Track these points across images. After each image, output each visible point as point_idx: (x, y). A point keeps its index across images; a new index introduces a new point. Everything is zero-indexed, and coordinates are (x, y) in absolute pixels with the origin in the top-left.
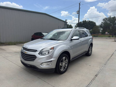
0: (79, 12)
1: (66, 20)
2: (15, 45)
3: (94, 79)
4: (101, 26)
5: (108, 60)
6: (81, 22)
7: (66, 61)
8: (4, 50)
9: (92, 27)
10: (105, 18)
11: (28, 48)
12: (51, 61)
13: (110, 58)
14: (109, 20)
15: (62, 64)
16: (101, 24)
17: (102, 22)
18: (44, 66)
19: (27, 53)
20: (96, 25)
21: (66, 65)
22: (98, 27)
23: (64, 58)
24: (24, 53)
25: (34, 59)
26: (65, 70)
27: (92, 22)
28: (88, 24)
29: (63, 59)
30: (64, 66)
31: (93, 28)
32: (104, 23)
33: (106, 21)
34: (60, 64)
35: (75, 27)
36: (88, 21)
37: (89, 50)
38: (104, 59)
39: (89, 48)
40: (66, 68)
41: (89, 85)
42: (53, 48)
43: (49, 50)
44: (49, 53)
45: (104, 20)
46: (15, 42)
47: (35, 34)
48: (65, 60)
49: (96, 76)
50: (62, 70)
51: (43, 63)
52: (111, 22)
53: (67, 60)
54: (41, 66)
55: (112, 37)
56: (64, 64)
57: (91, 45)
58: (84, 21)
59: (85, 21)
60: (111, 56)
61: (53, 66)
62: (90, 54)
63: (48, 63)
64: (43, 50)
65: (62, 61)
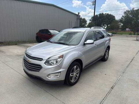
0: (94, 3)
1: (79, 13)
2: (16, 44)
3: (109, 93)
4: (121, 21)
5: (127, 67)
6: (97, 15)
7: (78, 71)
8: (3, 52)
9: (110, 22)
10: (127, 11)
11: (32, 56)
12: (60, 72)
13: (130, 64)
14: (131, 13)
15: (73, 74)
16: (122, 18)
17: (123, 16)
18: (51, 77)
19: (31, 61)
20: (115, 19)
21: (78, 75)
22: (117, 21)
23: (75, 67)
24: (27, 62)
25: (40, 70)
26: (76, 80)
27: (110, 15)
28: (106, 18)
29: (74, 69)
30: (75, 76)
31: (112, 23)
32: (125, 17)
33: (127, 14)
34: (71, 75)
35: (90, 21)
36: (105, 14)
37: (105, 55)
38: (122, 65)
39: (106, 51)
40: (77, 78)
41: (103, 101)
42: (62, 57)
43: (57, 59)
44: (57, 62)
45: (125, 13)
46: (16, 40)
47: (40, 31)
48: (77, 69)
49: (112, 88)
50: (73, 81)
51: (50, 74)
52: (133, 16)
53: (79, 69)
54: (47, 78)
55: (134, 34)
56: (75, 74)
57: (108, 48)
58: (100, 14)
59: (103, 14)
60: (131, 62)
61: (62, 78)
62: (106, 59)
63: (56, 74)
64: (50, 59)
65: (73, 71)
